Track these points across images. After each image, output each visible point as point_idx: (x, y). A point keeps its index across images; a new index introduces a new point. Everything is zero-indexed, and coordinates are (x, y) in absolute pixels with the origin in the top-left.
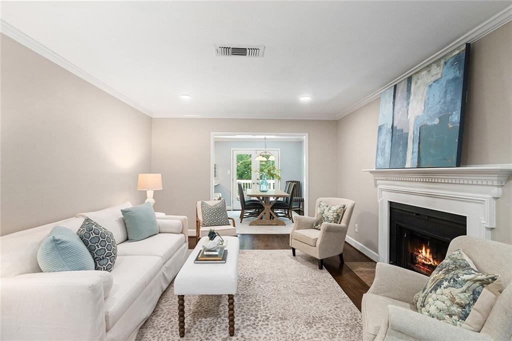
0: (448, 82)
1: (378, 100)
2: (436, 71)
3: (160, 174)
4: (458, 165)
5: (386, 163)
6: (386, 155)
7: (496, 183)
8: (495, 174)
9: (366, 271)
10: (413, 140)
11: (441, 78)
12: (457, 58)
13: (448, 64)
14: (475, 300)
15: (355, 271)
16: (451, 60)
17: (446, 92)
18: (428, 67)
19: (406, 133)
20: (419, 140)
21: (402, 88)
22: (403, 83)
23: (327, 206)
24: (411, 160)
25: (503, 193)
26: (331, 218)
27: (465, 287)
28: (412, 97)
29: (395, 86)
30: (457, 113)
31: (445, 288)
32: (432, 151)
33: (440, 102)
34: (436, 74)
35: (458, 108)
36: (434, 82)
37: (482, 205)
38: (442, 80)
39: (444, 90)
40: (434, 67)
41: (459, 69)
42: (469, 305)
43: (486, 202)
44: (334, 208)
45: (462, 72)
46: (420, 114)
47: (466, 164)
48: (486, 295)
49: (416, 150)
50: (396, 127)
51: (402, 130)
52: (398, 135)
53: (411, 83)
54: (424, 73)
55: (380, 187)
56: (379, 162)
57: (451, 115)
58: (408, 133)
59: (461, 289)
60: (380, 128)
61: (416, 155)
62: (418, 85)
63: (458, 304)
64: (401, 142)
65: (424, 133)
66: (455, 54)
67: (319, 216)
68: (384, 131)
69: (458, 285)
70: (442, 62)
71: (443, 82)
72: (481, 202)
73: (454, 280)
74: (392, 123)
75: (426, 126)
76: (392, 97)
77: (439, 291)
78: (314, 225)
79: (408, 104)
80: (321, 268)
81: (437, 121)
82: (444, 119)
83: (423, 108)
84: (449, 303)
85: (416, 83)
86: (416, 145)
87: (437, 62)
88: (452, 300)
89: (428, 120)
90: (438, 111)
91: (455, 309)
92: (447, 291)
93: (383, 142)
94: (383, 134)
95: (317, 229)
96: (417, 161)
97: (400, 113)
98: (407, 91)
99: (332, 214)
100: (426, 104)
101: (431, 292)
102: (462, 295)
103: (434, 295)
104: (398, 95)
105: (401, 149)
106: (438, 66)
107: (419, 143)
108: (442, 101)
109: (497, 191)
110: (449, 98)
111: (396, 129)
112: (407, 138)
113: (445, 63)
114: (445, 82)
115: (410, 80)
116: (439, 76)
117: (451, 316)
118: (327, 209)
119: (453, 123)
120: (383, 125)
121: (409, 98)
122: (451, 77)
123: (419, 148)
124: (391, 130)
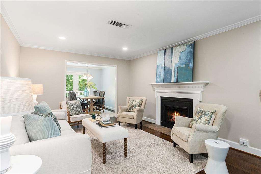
0: (188, 52)
1: (156, 54)
2: (183, 48)
3: (42, 85)
4: (192, 82)
5: (161, 81)
6: (161, 78)
7: (203, 87)
8: (203, 84)
9: (153, 127)
10: (174, 72)
11: (185, 50)
12: (191, 45)
13: (188, 46)
14: (211, 118)
15: (149, 127)
16: (189, 45)
17: (187, 56)
18: (180, 45)
19: (171, 69)
20: (177, 72)
21: (168, 51)
22: (169, 49)
23: (134, 101)
24: (173, 79)
25: (204, 90)
26: (137, 105)
27: (209, 115)
28: (173, 56)
29: (165, 50)
30: (192, 64)
31: (203, 117)
32: (183, 76)
33: (185, 59)
34: (183, 49)
35: (192, 62)
36: (183, 51)
37: (198, 95)
38: (186, 51)
39: (187, 55)
40: (182, 46)
41: (192, 49)
42: (210, 120)
43: (199, 94)
44: (138, 101)
45: (193, 50)
46: (177, 62)
47: (194, 81)
48: (213, 116)
49: (176, 76)
50: (166, 66)
51: (169, 68)
52: (167, 70)
53: (173, 50)
54: (178, 47)
55: (156, 91)
56: (158, 80)
57: (190, 64)
58: (172, 69)
59: (208, 116)
60: (158, 66)
61: (176, 77)
62: (176, 51)
63: (207, 120)
64: (169, 73)
65: (179, 69)
66: (190, 43)
67: (131, 106)
68: (160, 68)
69: (207, 115)
70: (186, 45)
71: (186, 52)
72: (198, 93)
73: (206, 114)
74: (164, 65)
75: (180, 67)
76: (164, 54)
77: (201, 118)
78: (128, 110)
79: (172, 58)
80: (136, 128)
81: (184, 66)
82: (187, 65)
83: (178, 60)
84: (205, 121)
85: (175, 50)
86: (176, 74)
87: (183, 44)
88: (206, 120)
89: (180, 65)
90: (185, 62)
91: (207, 122)
92: (204, 118)
93: (159, 72)
94: (159, 69)
95: (130, 111)
96: (176, 80)
97: (168, 61)
98: (171, 53)
99: (137, 104)
100: (180, 59)
101: (198, 120)
102: (208, 118)
103: (200, 120)
104: (167, 54)
105: (169, 75)
106: (184, 46)
107: (177, 73)
108: (186, 59)
109: (202, 90)
110: (188, 58)
111: (166, 67)
112: (172, 71)
113: (187, 46)
114: (187, 52)
115: (172, 48)
116: (184, 50)
117: (206, 124)
118: (134, 102)
119: (190, 67)
120: (159, 65)
121: (172, 56)
122: (189, 51)
123: (177, 75)
124: (164, 67)
